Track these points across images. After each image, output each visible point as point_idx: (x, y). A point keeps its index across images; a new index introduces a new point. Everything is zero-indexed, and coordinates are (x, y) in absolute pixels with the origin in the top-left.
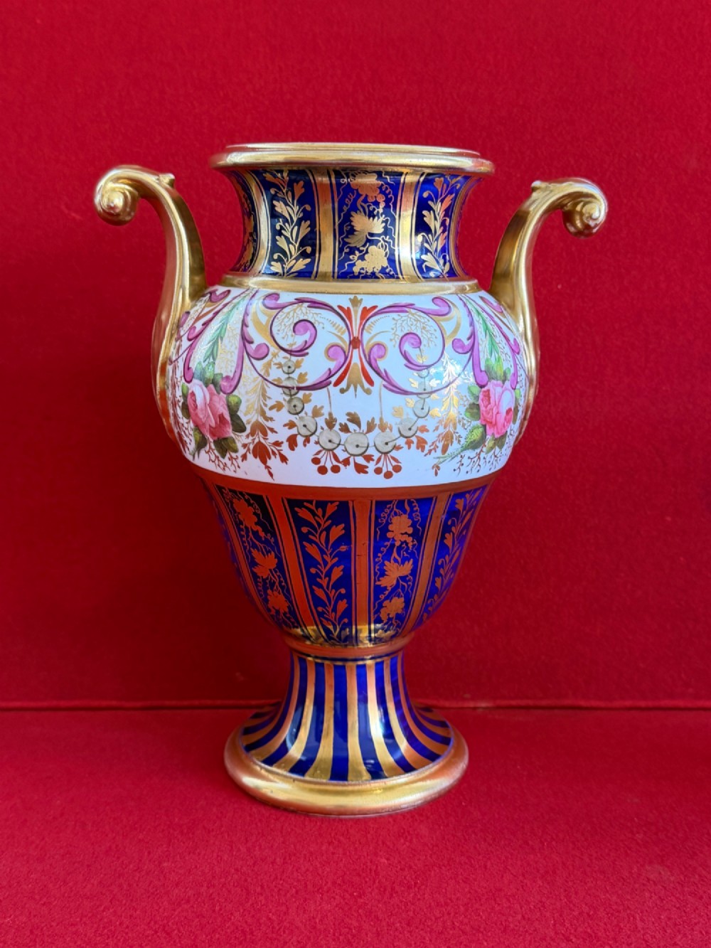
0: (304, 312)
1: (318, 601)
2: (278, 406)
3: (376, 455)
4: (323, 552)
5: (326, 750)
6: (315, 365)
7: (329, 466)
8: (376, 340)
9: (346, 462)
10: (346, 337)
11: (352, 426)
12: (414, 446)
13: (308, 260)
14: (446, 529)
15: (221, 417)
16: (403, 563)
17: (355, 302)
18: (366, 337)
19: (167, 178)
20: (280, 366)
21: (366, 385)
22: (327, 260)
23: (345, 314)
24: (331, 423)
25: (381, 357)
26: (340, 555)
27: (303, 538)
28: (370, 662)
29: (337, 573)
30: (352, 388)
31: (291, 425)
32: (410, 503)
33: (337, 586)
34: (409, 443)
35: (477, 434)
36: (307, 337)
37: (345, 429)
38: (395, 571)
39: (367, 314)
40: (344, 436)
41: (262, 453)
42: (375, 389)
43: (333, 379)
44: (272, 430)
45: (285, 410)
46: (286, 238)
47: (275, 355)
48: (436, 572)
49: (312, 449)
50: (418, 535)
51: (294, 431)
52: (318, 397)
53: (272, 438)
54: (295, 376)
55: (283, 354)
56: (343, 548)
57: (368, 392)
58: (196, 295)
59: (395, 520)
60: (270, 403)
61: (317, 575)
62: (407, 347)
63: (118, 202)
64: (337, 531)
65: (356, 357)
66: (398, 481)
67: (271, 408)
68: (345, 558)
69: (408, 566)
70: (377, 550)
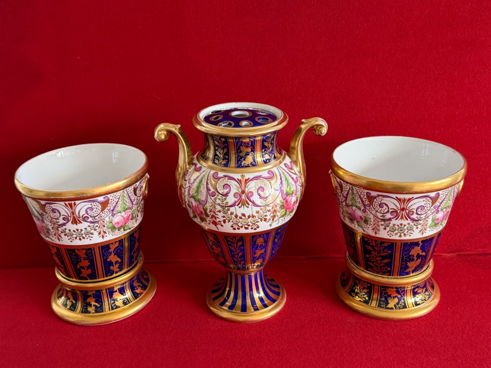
0: (226, 181)
1: (235, 261)
2: (220, 211)
3: (251, 224)
4: (235, 249)
5: (239, 302)
6: (231, 199)
7: (236, 228)
8: (249, 190)
9: (242, 227)
10: (240, 190)
11: (243, 217)
12: (263, 221)
13: (227, 160)
14: (275, 238)
15: (201, 212)
16: (261, 250)
17: (243, 176)
18: (246, 190)
20: (219, 199)
21: (247, 205)
22: (233, 163)
23: (239, 182)
24: (236, 216)
25: (252, 196)
26: (241, 249)
27: (229, 245)
28: (253, 274)
29: (240, 254)
30: (243, 206)
31: (224, 217)
32: (263, 235)
33: (240, 257)
34: (261, 220)
35: (284, 213)
36: (227, 190)
37: (241, 218)
38: (259, 252)
39: (247, 181)
40: (241, 220)
41: (215, 223)
42: (250, 206)
43: (237, 204)
44: (218, 218)
45: (221, 213)
46: (219, 152)
47: (218, 195)
48: (273, 249)
49: (231, 223)
50: (266, 242)
51: (225, 218)
52: (232, 209)
53: (218, 220)
54: (225, 202)
55: (220, 195)
56: (242, 248)
57: (248, 207)
59: (258, 239)
60: (217, 210)
61: (234, 255)
62: (260, 192)
63: (163, 137)
64: (240, 243)
65: (243, 197)
66: (258, 230)
67: (217, 212)
68: (243, 250)
69: (263, 250)
70: (253, 248)
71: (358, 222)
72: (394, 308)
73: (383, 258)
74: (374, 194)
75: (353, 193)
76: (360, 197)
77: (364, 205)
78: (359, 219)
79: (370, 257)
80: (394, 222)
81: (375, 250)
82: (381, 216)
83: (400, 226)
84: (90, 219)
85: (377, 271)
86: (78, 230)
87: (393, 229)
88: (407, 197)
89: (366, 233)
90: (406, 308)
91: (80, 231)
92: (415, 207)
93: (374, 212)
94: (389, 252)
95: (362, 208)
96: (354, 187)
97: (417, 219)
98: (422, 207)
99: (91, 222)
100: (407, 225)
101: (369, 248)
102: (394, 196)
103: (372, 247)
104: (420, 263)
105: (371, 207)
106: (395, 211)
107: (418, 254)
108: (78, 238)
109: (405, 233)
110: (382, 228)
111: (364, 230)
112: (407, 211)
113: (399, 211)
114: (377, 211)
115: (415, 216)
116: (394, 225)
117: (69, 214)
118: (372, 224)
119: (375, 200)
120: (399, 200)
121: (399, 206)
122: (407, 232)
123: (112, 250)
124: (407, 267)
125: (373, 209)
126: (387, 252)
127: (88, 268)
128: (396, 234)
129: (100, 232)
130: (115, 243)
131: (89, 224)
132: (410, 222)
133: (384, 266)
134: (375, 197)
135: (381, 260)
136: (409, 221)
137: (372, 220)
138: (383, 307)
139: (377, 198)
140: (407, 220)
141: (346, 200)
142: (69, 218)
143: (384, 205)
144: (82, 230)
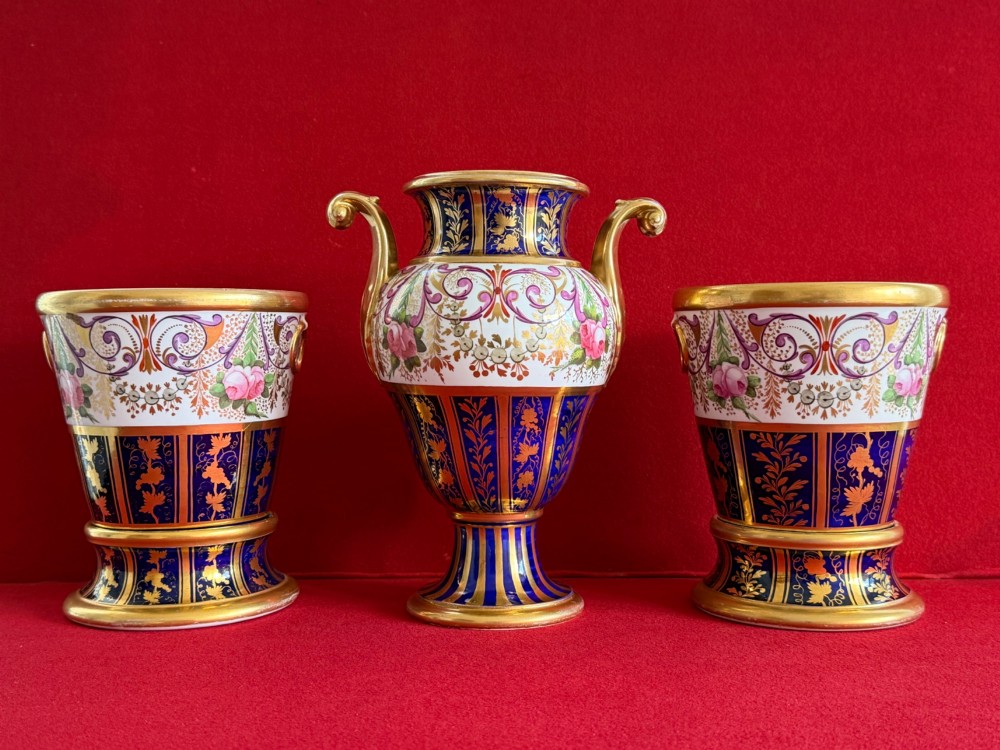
0: (464, 274)
1: (474, 474)
2: (448, 332)
3: (512, 363)
4: (477, 436)
5: (481, 586)
6: (472, 305)
7: (481, 371)
8: (511, 289)
9: (492, 368)
10: (491, 287)
11: (496, 344)
12: (536, 358)
13: (467, 244)
14: (561, 423)
15: (410, 343)
16: (532, 445)
17: (497, 267)
18: (504, 287)
19: (375, 199)
20: (449, 306)
21: (505, 317)
22: (479, 243)
23: (490, 274)
24: (482, 341)
25: (514, 299)
26: (488, 437)
27: (464, 426)
28: (511, 527)
29: (487, 451)
30: (495, 319)
31: (456, 344)
32: (535, 400)
33: (487, 461)
34: (533, 357)
35: (579, 354)
36: (466, 288)
37: (491, 345)
38: (527, 451)
39: (505, 274)
40: (491, 350)
41: (437, 365)
42: (511, 319)
43: (483, 313)
44: (444, 349)
45: (452, 335)
46: (453, 232)
47: (446, 300)
48: (556, 456)
49: (470, 359)
50: (542, 424)
51: (458, 348)
52: (474, 325)
53: (444, 353)
54: (459, 312)
55: (451, 299)
56: (491, 432)
57: (506, 321)
58: (392, 273)
59: (526, 412)
60: (443, 330)
61: (474, 454)
62: (531, 294)
64: (487, 420)
65: (498, 299)
66: (526, 383)
67: (443, 334)
68: (492, 440)
69: (536, 448)
70: (514, 435)
71: (733, 398)
72: (824, 603)
73: (793, 477)
74: (763, 314)
75: (721, 330)
76: (736, 332)
77: (746, 350)
78: (735, 390)
79: (763, 482)
80: (809, 379)
81: (773, 459)
82: (781, 369)
83: (822, 390)
84: (179, 363)
85: (781, 518)
86: (150, 386)
87: (808, 397)
88: (832, 313)
89: (752, 420)
90: (850, 604)
91: (154, 389)
92: (850, 340)
93: (765, 362)
94: (804, 459)
95: (742, 360)
96: (722, 312)
97: (857, 373)
98: (864, 343)
99: (181, 371)
100: (837, 387)
101: (761, 457)
102: (804, 312)
103: (767, 452)
104: (874, 497)
105: (760, 349)
106: (809, 353)
107: (866, 468)
108: (148, 407)
109: (834, 406)
110: (785, 396)
111: (747, 414)
112: (835, 351)
113: (817, 351)
114: (772, 358)
115: (850, 364)
116: (810, 387)
117: (139, 346)
118: (764, 392)
119: (768, 328)
120: (815, 322)
121: (817, 339)
122: (838, 406)
123: (215, 451)
124: (844, 503)
125: (763, 354)
126: (798, 461)
127: (159, 489)
128: (816, 410)
129: (196, 399)
130: (224, 435)
131: (174, 374)
132: (843, 379)
133: (796, 500)
134: (766, 324)
135: (788, 484)
136: (840, 377)
137: (763, 383)
138: (799, 604)
139: (771, 324)
140: (836, 373)
141: (708, 356)
142: (137, 355)
143: (786, 338)
144: (158, 388)
